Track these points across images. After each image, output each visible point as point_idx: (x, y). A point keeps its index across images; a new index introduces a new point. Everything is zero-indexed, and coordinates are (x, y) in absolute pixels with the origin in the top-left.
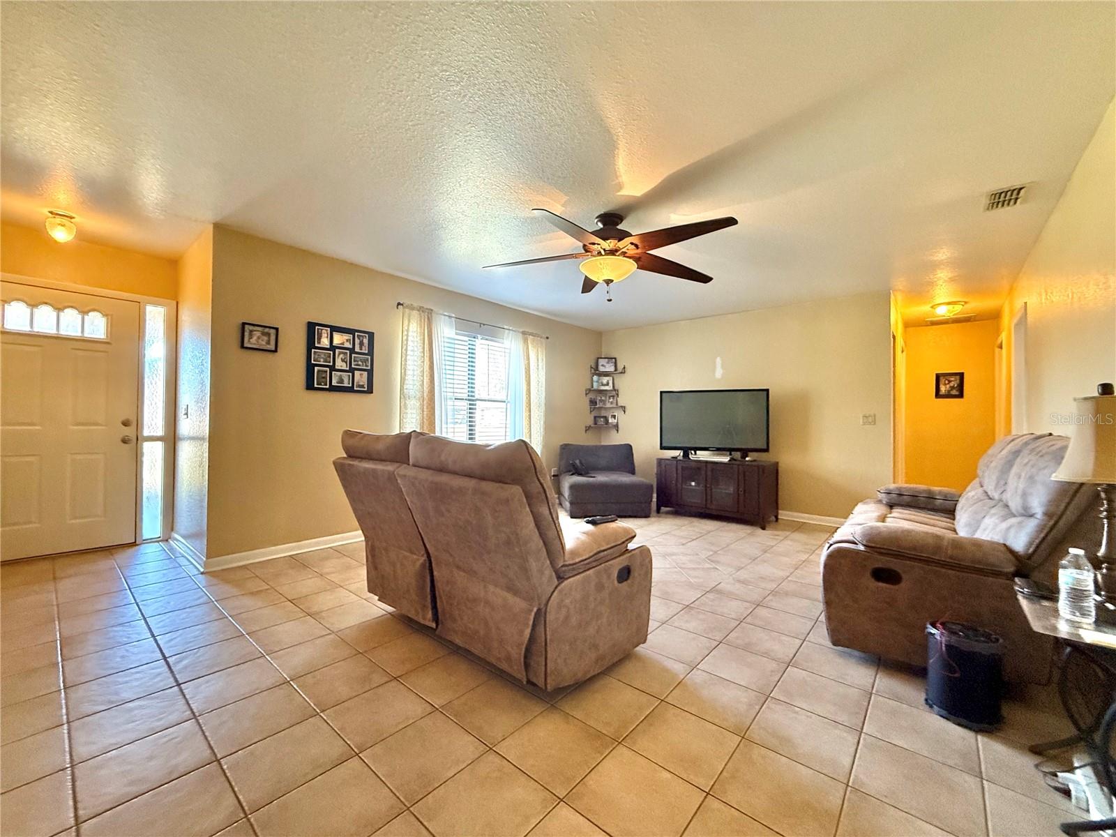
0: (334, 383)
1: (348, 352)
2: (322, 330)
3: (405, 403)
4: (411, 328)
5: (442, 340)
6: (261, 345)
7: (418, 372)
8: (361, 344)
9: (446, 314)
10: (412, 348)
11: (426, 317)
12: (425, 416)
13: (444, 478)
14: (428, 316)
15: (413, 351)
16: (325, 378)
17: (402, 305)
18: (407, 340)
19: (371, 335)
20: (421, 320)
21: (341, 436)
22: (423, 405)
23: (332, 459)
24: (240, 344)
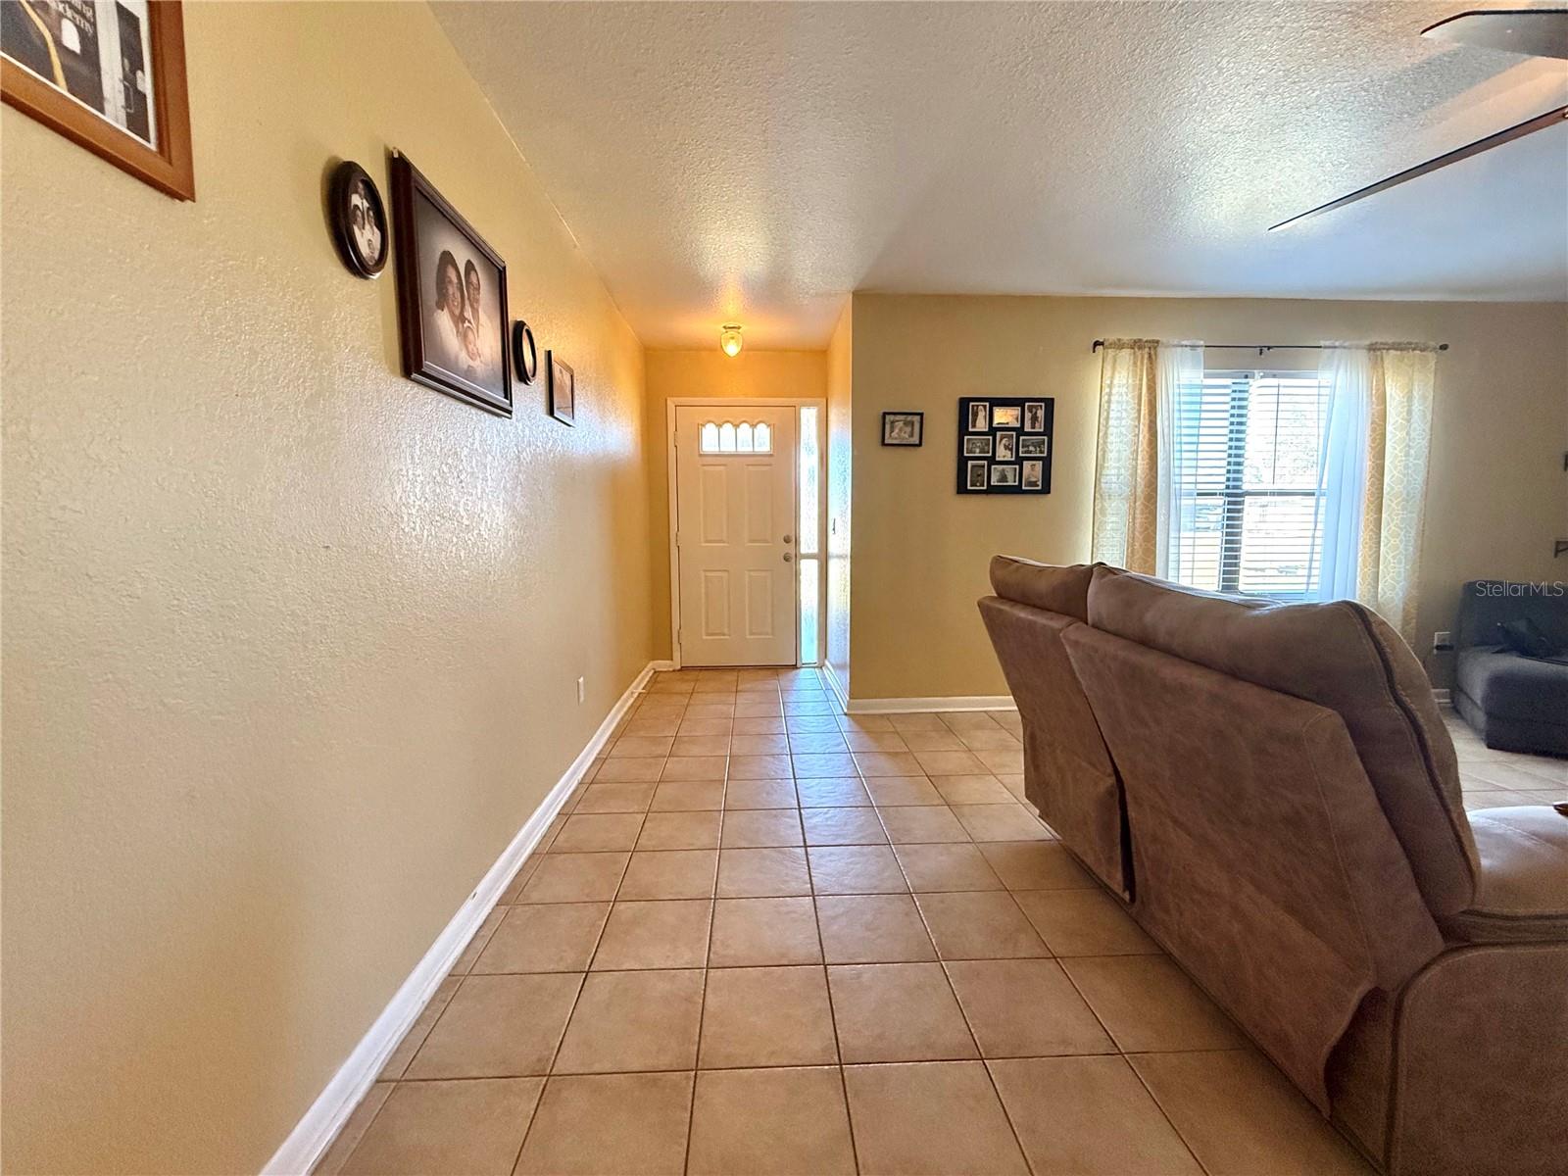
0: (994, 482)
1: (1014, 433)
2: (978, 406)
3: (1103, 506)
4: (1116, 382)
5: (1176, 391)
6: (903, 438)
7: (1126, 454)
8: (1034, 419)
9: (1184, 343)
10: (1119, 414)
11: (1146, 356)
12: (1137, 525)
13: (1149, 660)
14: (1148, 351)
15: (1120, 418)
16: (982, 475)
17: (1102, 344)
18: (1109, 402)
19: (1049, 403)
20: (1135, 363)
21: (989, 566)
22: (1135, 509)
23: (978, 599)
24: (880, 440)
